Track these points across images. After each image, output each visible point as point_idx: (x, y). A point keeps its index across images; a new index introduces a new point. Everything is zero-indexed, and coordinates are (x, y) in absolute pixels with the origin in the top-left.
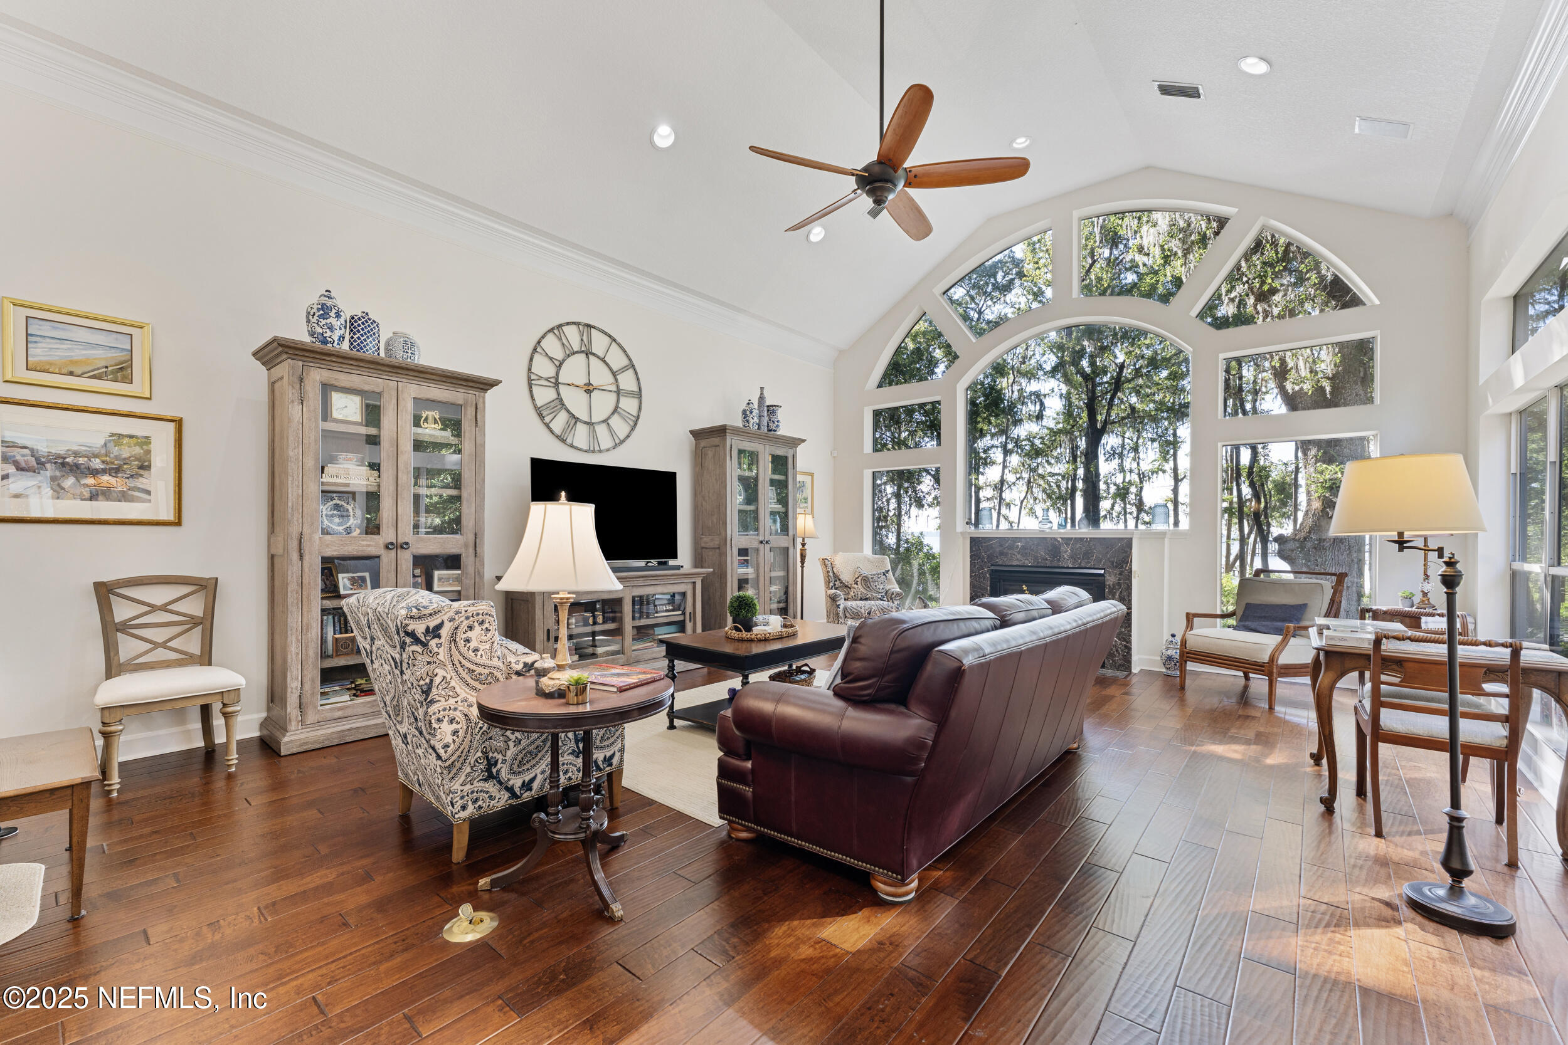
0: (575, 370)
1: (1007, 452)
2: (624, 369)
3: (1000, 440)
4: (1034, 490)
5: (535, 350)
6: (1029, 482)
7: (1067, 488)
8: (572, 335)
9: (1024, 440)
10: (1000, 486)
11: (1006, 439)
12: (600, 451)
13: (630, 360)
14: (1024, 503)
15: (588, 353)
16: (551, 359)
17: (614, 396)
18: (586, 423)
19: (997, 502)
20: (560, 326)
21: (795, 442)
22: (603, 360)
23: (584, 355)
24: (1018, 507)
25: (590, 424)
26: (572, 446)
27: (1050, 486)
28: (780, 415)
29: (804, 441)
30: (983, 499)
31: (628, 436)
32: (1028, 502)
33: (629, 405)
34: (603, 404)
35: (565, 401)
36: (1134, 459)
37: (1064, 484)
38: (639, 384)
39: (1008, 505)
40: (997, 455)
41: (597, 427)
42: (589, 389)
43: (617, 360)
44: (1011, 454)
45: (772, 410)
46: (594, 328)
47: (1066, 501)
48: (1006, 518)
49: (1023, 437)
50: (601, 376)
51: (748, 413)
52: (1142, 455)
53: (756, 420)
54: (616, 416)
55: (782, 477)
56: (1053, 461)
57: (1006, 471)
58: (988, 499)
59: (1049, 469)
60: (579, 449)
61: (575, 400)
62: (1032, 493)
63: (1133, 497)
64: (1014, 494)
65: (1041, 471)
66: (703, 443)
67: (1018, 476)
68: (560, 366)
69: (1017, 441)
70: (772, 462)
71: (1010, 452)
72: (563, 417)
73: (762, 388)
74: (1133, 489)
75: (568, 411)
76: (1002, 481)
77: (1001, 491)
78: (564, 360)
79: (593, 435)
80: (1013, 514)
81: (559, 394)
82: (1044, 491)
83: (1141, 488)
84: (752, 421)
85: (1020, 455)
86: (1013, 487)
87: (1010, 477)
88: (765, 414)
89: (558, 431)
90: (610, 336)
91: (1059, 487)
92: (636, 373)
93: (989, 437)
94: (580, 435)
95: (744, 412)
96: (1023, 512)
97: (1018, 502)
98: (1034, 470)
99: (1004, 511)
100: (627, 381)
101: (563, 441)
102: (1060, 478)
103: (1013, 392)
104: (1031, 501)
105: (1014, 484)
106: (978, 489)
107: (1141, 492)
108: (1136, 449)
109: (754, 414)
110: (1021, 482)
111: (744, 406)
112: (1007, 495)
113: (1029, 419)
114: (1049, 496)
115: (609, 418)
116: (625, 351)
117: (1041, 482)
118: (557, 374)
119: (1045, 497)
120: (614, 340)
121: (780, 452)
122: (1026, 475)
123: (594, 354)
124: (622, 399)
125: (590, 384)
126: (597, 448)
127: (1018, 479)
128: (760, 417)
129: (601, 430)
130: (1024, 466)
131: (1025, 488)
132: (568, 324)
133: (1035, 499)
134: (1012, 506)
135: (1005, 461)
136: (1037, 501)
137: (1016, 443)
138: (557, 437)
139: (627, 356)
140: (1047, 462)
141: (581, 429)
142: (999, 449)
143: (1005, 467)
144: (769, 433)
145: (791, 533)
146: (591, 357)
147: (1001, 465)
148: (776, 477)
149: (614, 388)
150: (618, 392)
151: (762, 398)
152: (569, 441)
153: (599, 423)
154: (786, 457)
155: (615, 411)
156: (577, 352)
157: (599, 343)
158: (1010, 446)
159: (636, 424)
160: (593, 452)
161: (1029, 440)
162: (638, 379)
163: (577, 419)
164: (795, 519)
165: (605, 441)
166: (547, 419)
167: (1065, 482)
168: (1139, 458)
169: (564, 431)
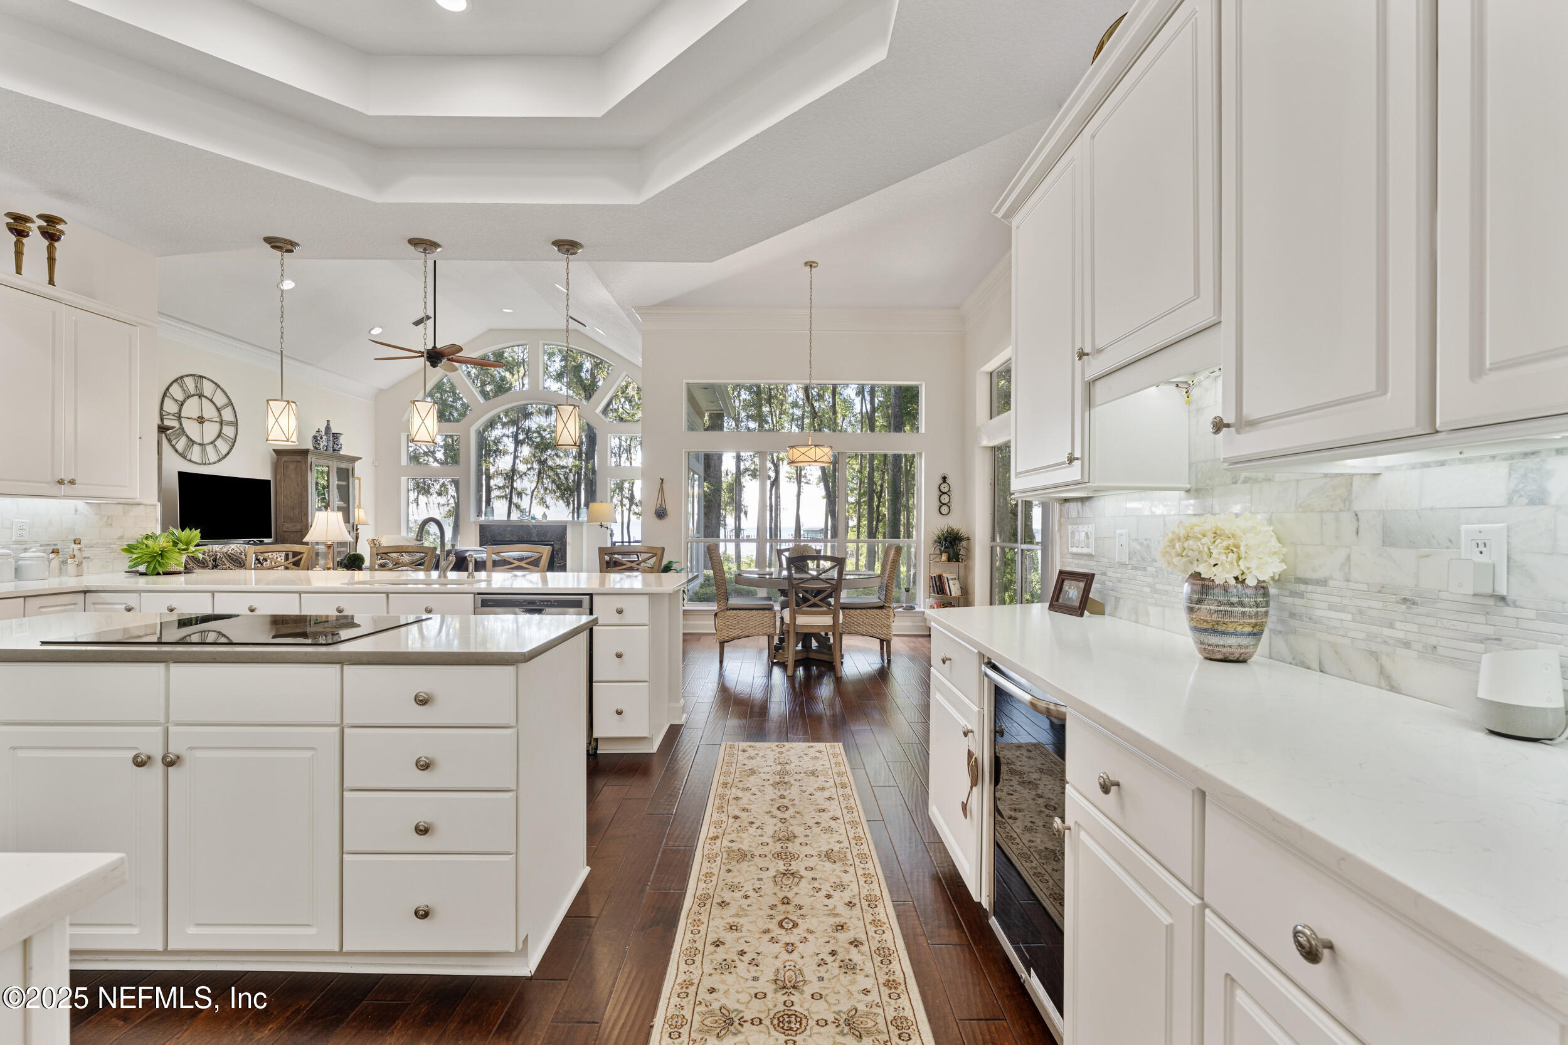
0: (191, 408)
1: (518, 443)
2: (225, 406)
3: (511, 430)
4: (545, 481)
5: (165, 395)
6: (540, 473)
7: (574, 481)
8: (190, 383)
9: (534, 432)
10: (512, 475)
11: (518, 429)
12: (209, 464)
13: (230, 400)
14: (535, 493)
15: (200, 396)
16: (176, 400)
17: (217, 426)
18: (200, 444)
19: (508, 491)
20: (182, 377)
21: (355, 459)
22: (211, 401)
23: (197, 397)
24: (529, 497)
25: (202, 445)
26: (190, 461)
27: (560, 478)
28: (342, 440)
29: (360, 458)
30: (494, 487)
31: (228, 454)
32: (539, 492)
33: (228, 431)
34: (211, 430)
35: (186, 430)
36: (627, 459)
37: (571, 477)
38: (236, 416)
39: (520, 494)
40: (509, 444)
41: (207, 447)
42: (201, 420)
43: (220, 400)
44: (522, 444)
45: (336, 436)
46: (205, 378)
47: (573, 492)
48: (518, 507)
49: (533, 429)
50: (209, 412)
51: (319, 438)
52: (633, 457)
53: (325, 443)
54: (220, 440)
55: (344, 483)
56: (562, 455)
57: (518, 461)
58: (499, 488)
59: (558, 462)
60: (195, 463)
61: (192, 429)
62: (542, 483)
63: (626, 491)
64: (526, 484)
65: (550, 463)
66: (285, 459)
67: (529, 466)
68: (182, 405)
69: (528, 431)
70: (337, 472)
71: (522, 442)
72: (183, 440)
73: (328, 421)
74: (626, 485)
75: (187, 436)
76: (514, 470)
77: (513, 481)
78: (184, 401)
79: (204, 451)
80: (525, 503)
81: (181, 425)
82: (553, 482)
83: (633, 484)
84: (322, 444)
85: (531, 446)
86: (524, 477)
87: (522, 468)
88: (331, 439)
89: (180, 449)
90: (216, 384)
91: (567, 479)
92: (234, 408)
93: (499, 426)
94: (196, 453)
95: (315, 437)
96: (534, 502)
97: (529, 492)
98: (542, 463)
99: (515, 500)
100: (227, 415)
101: (185, 458)
102: (568, 471)
103: (523, 385)
104: (542, 491)
105: (525, 474)
106: (489, 478)
107: (632, 487)
108: (628, 450)
109: (324, 439)
110: (532, 472)
111: (314, 433)
112: (518, 484)
113: (539, 412)
114: (558, 487)
115: (215, 440)
116: (226, 394)
117: (551, 473)
118: (180, 411)
119: (554, 487)
120: (219, 386)
121: (344, 465)
122: (536, 466)
123: (205, 397)
124: (224, 427)
125: (202, 418)
126: (207, 462)
127: (529, 469)
128: (328, 441)
129: (209, 449)
130: (535, 457)
131: (536, 478)
132: (187, 376)
133: (546, 489)
134: (524, 496)
135: (516, 451)
136: (548, 492)
137: (527, 434)
138: (180, 455)
139: (228, 397)
140: (557, 455)
141: (196, 448)
142: (511, 439)
143: (516, 457)
144: (334, 451)
145: (351, 521)
146: (203, 398)
147: (512, 456)
148: (341, 483)
149: (218, 420)
150: (221, 423)
151: (328, 428)
152: (188, 457)
153: (209, 444)
154: (348, 470)
155: (219, 436)
156: (194, 395)
157: (208, 388)
158: (521, 437)
159: (234, 445)
160: (205, 464)
161: (539, 432)
162: (235, 413)
163: (193, 442)
164: (354, 511)
165: (212, 456)
166: (174, 442)
167: (571, 475)
168: (631, 458)
169: (185, 450)
